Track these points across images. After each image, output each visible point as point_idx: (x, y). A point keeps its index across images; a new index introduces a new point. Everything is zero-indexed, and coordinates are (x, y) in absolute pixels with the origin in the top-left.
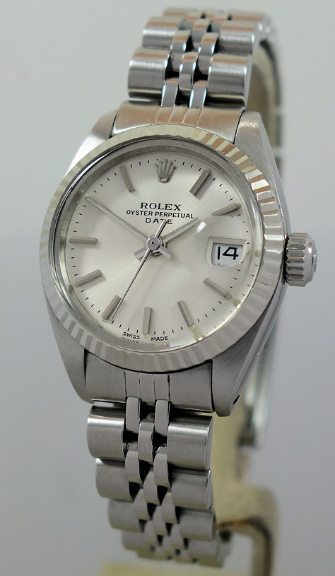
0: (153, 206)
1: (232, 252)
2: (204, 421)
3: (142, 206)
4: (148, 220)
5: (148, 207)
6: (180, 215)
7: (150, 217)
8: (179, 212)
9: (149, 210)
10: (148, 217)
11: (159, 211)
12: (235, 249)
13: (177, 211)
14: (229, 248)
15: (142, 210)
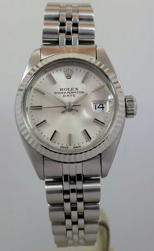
0: (66, 89)
1: (101, 106)
2: (97, 181)
3: (61, 90)
4: (64, 96)
5: (63, 90)
6: (78, 92)
7: (65, 94)
8: (78, 91)
9: (64, 91)
10: (64, 94)
11: (69, 91)
12: (103, 105)
13: (77, 91)
14: (100, 105)
15: (61, 91)
